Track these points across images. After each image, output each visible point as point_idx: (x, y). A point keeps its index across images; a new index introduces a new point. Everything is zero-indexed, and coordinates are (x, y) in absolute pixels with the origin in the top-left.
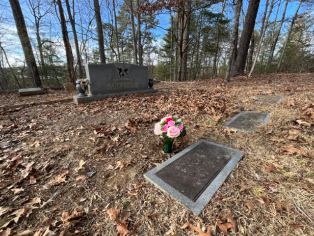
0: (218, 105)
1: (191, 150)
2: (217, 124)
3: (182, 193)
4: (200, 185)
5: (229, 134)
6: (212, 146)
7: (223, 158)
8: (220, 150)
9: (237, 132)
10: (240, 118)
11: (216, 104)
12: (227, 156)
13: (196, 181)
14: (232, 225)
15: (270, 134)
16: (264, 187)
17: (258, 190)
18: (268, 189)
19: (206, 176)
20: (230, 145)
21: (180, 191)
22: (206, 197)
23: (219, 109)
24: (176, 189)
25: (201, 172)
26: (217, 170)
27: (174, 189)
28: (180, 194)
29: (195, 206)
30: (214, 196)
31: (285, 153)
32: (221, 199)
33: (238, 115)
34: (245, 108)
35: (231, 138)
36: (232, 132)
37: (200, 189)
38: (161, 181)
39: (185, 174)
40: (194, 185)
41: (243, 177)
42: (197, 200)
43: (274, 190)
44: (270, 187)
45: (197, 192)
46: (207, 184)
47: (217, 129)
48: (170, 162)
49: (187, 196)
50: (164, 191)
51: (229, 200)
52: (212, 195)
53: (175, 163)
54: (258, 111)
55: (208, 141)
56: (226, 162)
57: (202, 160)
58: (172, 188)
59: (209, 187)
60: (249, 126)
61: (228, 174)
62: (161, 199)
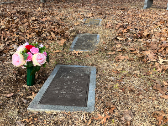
0: (56, 30)
1: (56, 76)
2: (63, 49)
3: (74, 106)
4: (82, 96)
5: (78, 55)
6: (71, 68)
7: (85, 75)
8: (79, 69)
9: (83, 53)
10: (79, 40)
11: (54, 28)
12: (87, 72)
13: (78, 95)
14: (114, 107)
15: (106, 50)
16: (118, 83)
17: (116, 86)
18: (120, 83)
19: (82, 89)
20: (84, 64)
21: (72, 106)
22: (91, 100)
23: (58, 33)
24: (67, 105)
25: (77, 88)
26: (87, 83)
27: (66, 106)
28: (73, 107)
29: (89, 108)
30: (95, 98)
31: (119, 61)
32: (101, 98)
33: (77, 38)
34: (80, 31)
35: (82, 58)
36: (79, 54)
37: (85, 98)
38: (50, 106)
39: (65, 94)
40: (78, 98)
41: (105, 82)
42: (87, 105)
43: (123, 83)
44: (121, 82)
45: (84, 101)
46: (87, 94)
47: (65, 53)
48: (45, 90)
49: (79, 106)
50: (59, 111)
51: (106, 96)
52: (94, 99)
53: (50, 89)
54: (90, 33)
55: (64, 64)
56: (89, 76)
57: (71, 81)
58: (64, 106)
59: (89, 95)
60: (89, 46)
61: (95, 83)
62: (60, 118)
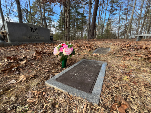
3: (79, 89)
4: (90, 81)
6: (90, 61)
8: (95, 63)
11: (87, 45)
12: (99, 64)
13: (87, 79)
15: (115, 54)
16: (128, 76)
17: (126, 78)
18: (130, 76)
19: (92, 75)
21: (77, 88)
22: (97, 88)
24: (74, 87)
27: (72, 88)
28: (77, 90)
30: (103, 86)
31: (125, 60)
33: (97, 49)
34: (99, 46)
37: (92, 84)
39: (78, 76)
40: (86, 82)
42: (92, 92)
43: (133, 76)
44: (130, 75)
45: (90, 86)
46: (95, 80)
47: (89, 55)
49: (83, 91)
50: (64, 91)
51: (114, 87)
52: (101, 86)
53: (70, 71)
55: (87, 59)
56: (100, 67)
58: (70, 87)
59: (97, 81)
